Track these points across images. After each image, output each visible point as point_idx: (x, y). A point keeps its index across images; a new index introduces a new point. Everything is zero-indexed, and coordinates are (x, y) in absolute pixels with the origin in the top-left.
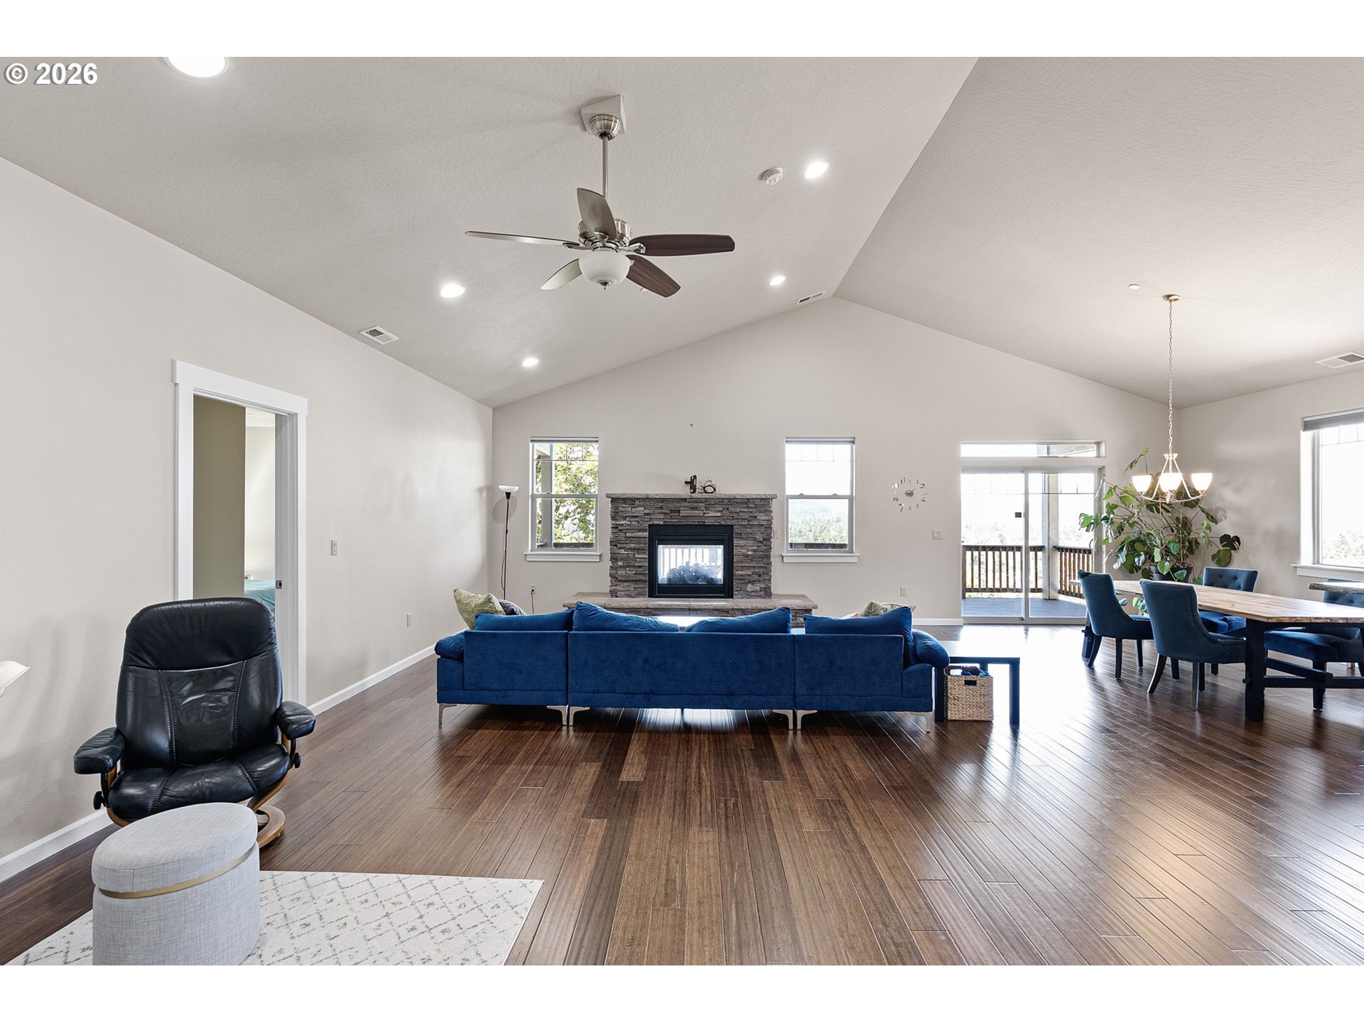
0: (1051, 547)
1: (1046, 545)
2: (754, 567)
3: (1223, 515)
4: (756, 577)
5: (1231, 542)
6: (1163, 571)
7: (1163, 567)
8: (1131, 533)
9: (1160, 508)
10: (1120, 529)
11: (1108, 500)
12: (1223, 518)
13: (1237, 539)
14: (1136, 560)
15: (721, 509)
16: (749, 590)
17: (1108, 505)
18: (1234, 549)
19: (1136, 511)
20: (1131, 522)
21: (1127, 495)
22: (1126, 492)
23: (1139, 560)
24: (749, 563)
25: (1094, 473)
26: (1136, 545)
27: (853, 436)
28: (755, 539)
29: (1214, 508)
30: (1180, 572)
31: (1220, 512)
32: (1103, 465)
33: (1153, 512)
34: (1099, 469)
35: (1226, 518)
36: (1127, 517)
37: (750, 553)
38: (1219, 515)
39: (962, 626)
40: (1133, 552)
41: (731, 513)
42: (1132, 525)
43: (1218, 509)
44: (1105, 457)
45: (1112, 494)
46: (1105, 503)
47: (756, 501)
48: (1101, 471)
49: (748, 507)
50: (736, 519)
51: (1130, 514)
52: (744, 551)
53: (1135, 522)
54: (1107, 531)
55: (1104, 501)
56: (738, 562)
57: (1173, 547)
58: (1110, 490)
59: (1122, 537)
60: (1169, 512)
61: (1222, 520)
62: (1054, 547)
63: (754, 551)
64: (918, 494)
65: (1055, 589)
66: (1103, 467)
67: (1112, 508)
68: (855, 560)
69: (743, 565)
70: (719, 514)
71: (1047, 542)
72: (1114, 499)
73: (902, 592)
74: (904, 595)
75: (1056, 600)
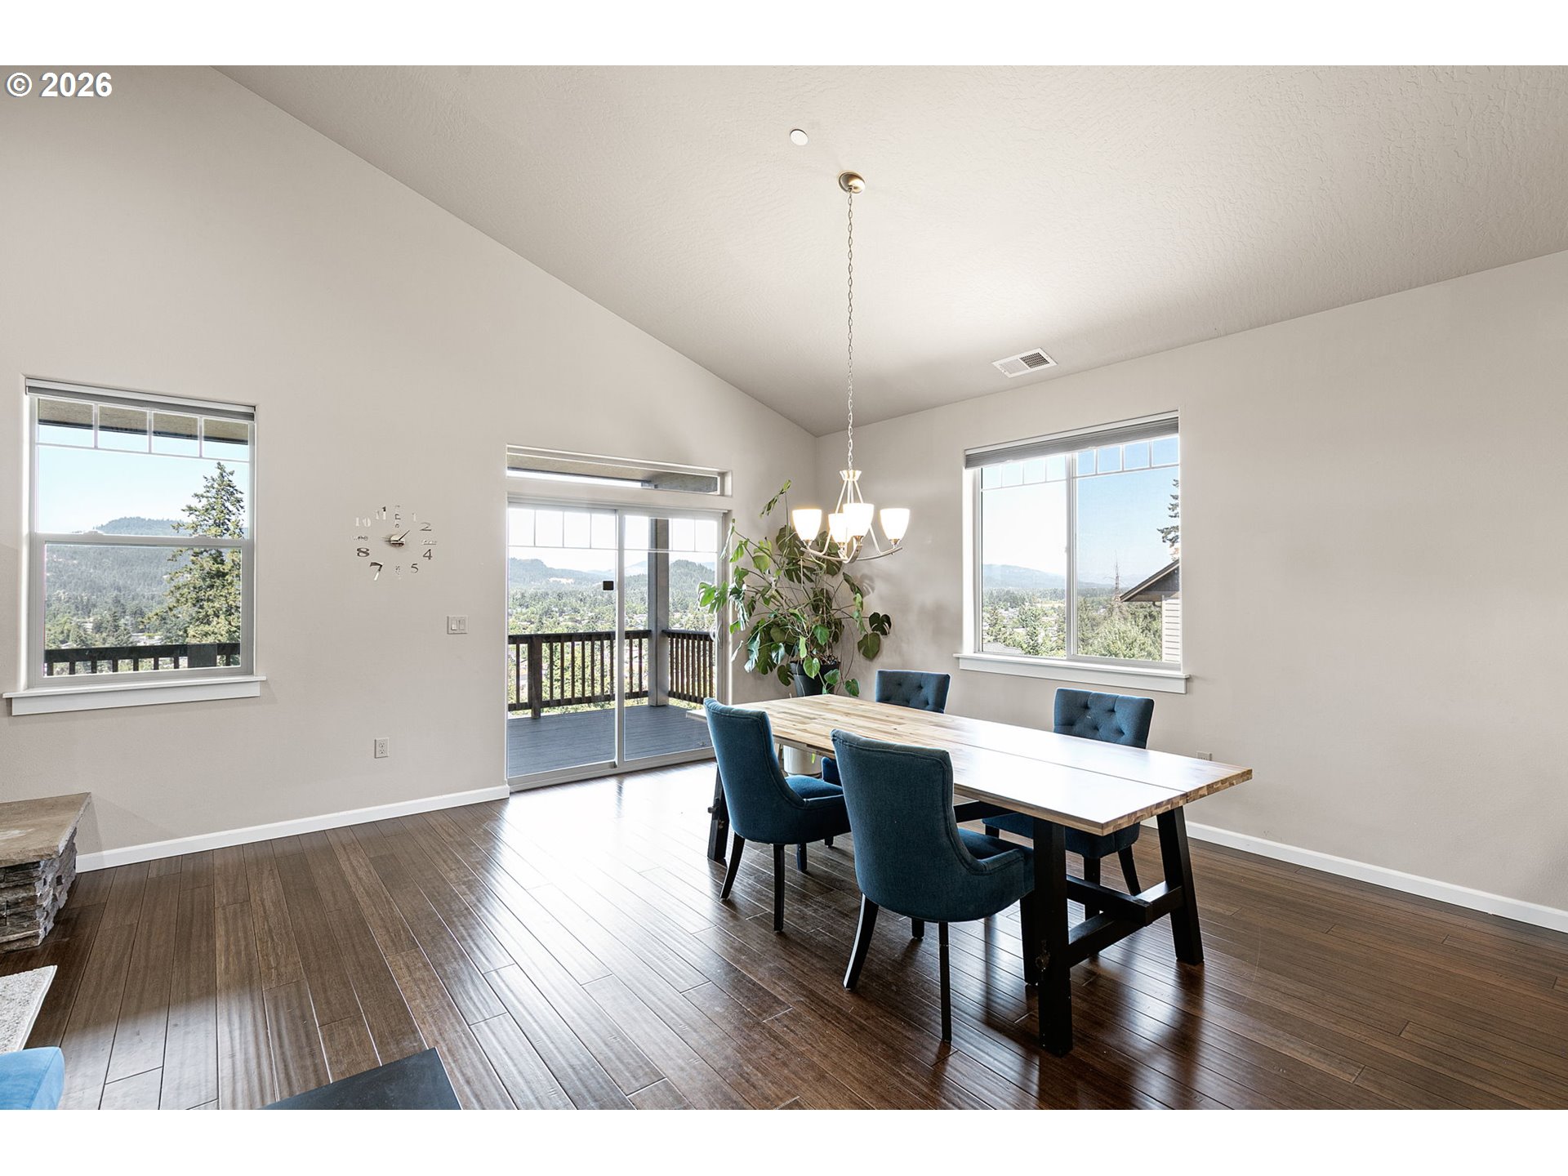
0: (659, 631)
1: (653, 629)
3: (870, 586)
5: (881, 623)
6: (811, 674)
7: (810, 667)
8: (766, 612)
9: (802, 575)
10: (751, 608)
11: (737, 563)
12: (870, 590)
13: (887, 618)
14: (774, 655)
17: (736, 571)
18: (885, 633)
19: (772, 579)
20: (767, 596)
21: (762, 554)
22: (761, 549)
23: (777, 656)
25: (718, 520)
26: (772, 631)
27: (253, 404)
29: (859, 575)
30: (831, 672)
31: (868, 582)
32: (729, 509)
33: (793, 581)
34: (724, 513)
35: (873, 589)
36: (761, 589)
38: (865, 586)
39: (504, 801)
40: (769, 643)
42: (767, 601)
43: (864, 577)
44: (732, 496)
45: (742, 553)
46: (731, 568)
48: (726, 516)
51: (767, 585)
53: (773, 597)
54: (736, 610)
55: (731, 564)
57: (821, 633)
58: (740, 546)
59: (755, 619)
60: (812, 581)
61: (869, 593)
62: (663, 631)
64: (415, 545)
65: (664, 691)
66: (729, 511)
67: (741, 574)
68: (255, 691)
71: (654, 624)
72: (744, 561)
73: (378, 750)
74: (383, 755)
75: (665, 706)
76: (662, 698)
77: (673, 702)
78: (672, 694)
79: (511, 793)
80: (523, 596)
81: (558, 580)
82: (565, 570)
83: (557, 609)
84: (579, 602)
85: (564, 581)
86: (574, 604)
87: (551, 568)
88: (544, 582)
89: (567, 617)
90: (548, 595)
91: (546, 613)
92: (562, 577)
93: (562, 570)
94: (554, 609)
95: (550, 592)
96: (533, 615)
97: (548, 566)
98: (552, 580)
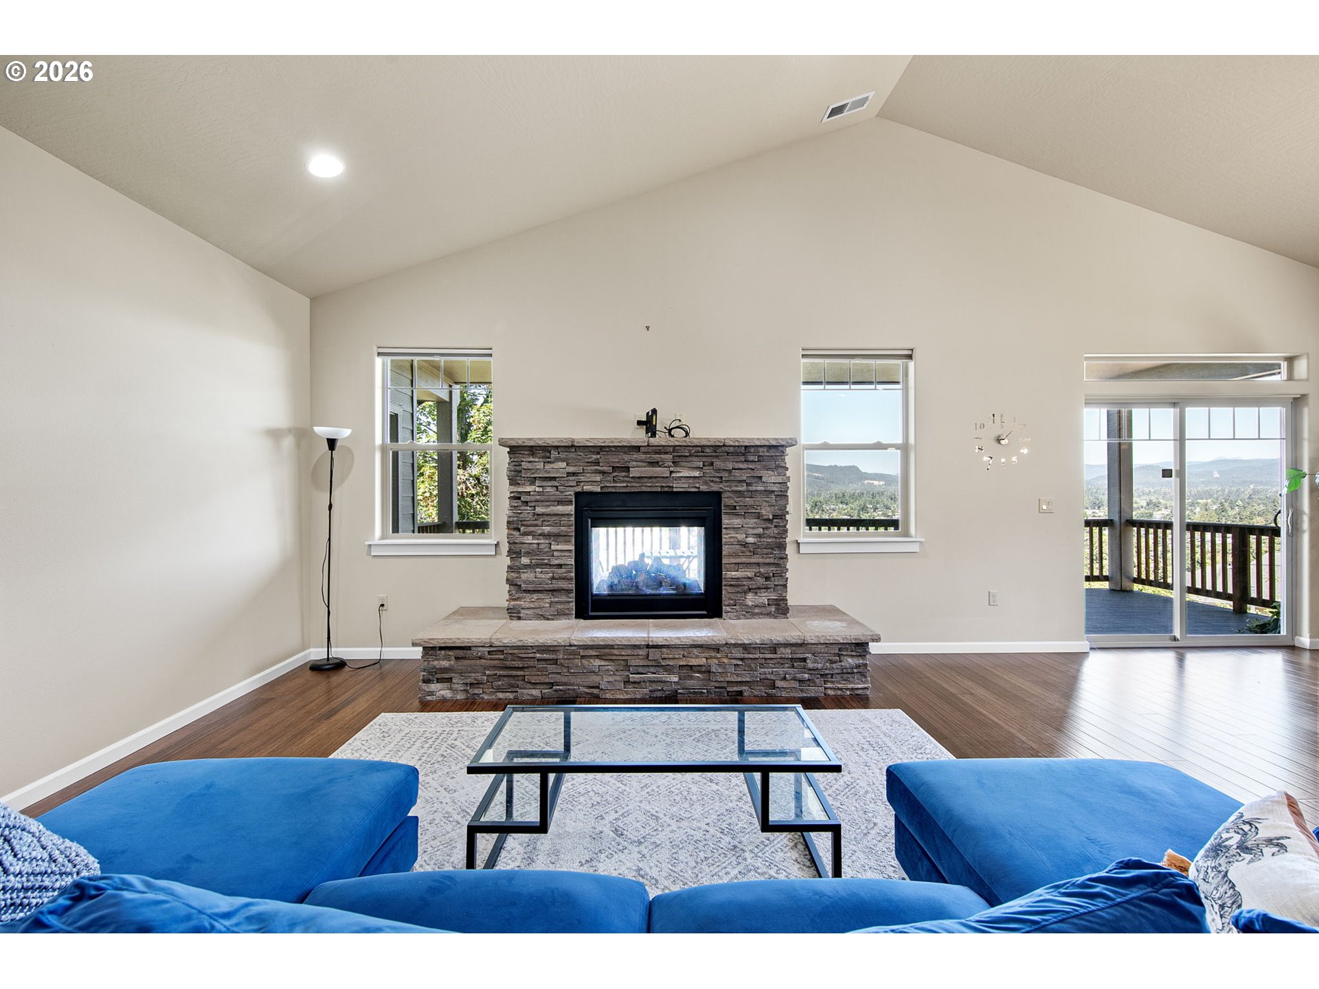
0: (1123, 521)
1: (1115, 519)
2: (758, 564)
4: (760, 581)
15: (701, 464)
16: (750, 603)
24: (750, 557)
28: (758, 516)
37: (751, 540)
39: (1086, 654)
41: (718, 470)
47: (761, 449)
49: (746, 460)
50: (727, 481)
52: (741, 537)
56: (730, 556)
63: (759, 536)
64: (1017, 440)
68: (917, 549)
69: (739, 560)
70: (697, 474)
71: (1116, 514)
73: (991, 600)
74: (994, 604)
75: (1131, 591)
76: (1126, 584)
77: (1137, 587)
78: (1138, 580)
79: (1091, 649)
80: (844, 495)
81: (872, 482)
82: (877, 474)
83: (871, 506)
84: (890, 500)
85: (876, 483)
86: (886, 502)
87: (865, 473)
88: (860, 484)
89: (881, 513)
90: (863, 494)
91: (862, 509)
92: (875, 480)
93: (875, 474)
94: (868, 506)
95: (865, 492)
96: (852, 511)
97: (863, 471)
98: (866, 482)
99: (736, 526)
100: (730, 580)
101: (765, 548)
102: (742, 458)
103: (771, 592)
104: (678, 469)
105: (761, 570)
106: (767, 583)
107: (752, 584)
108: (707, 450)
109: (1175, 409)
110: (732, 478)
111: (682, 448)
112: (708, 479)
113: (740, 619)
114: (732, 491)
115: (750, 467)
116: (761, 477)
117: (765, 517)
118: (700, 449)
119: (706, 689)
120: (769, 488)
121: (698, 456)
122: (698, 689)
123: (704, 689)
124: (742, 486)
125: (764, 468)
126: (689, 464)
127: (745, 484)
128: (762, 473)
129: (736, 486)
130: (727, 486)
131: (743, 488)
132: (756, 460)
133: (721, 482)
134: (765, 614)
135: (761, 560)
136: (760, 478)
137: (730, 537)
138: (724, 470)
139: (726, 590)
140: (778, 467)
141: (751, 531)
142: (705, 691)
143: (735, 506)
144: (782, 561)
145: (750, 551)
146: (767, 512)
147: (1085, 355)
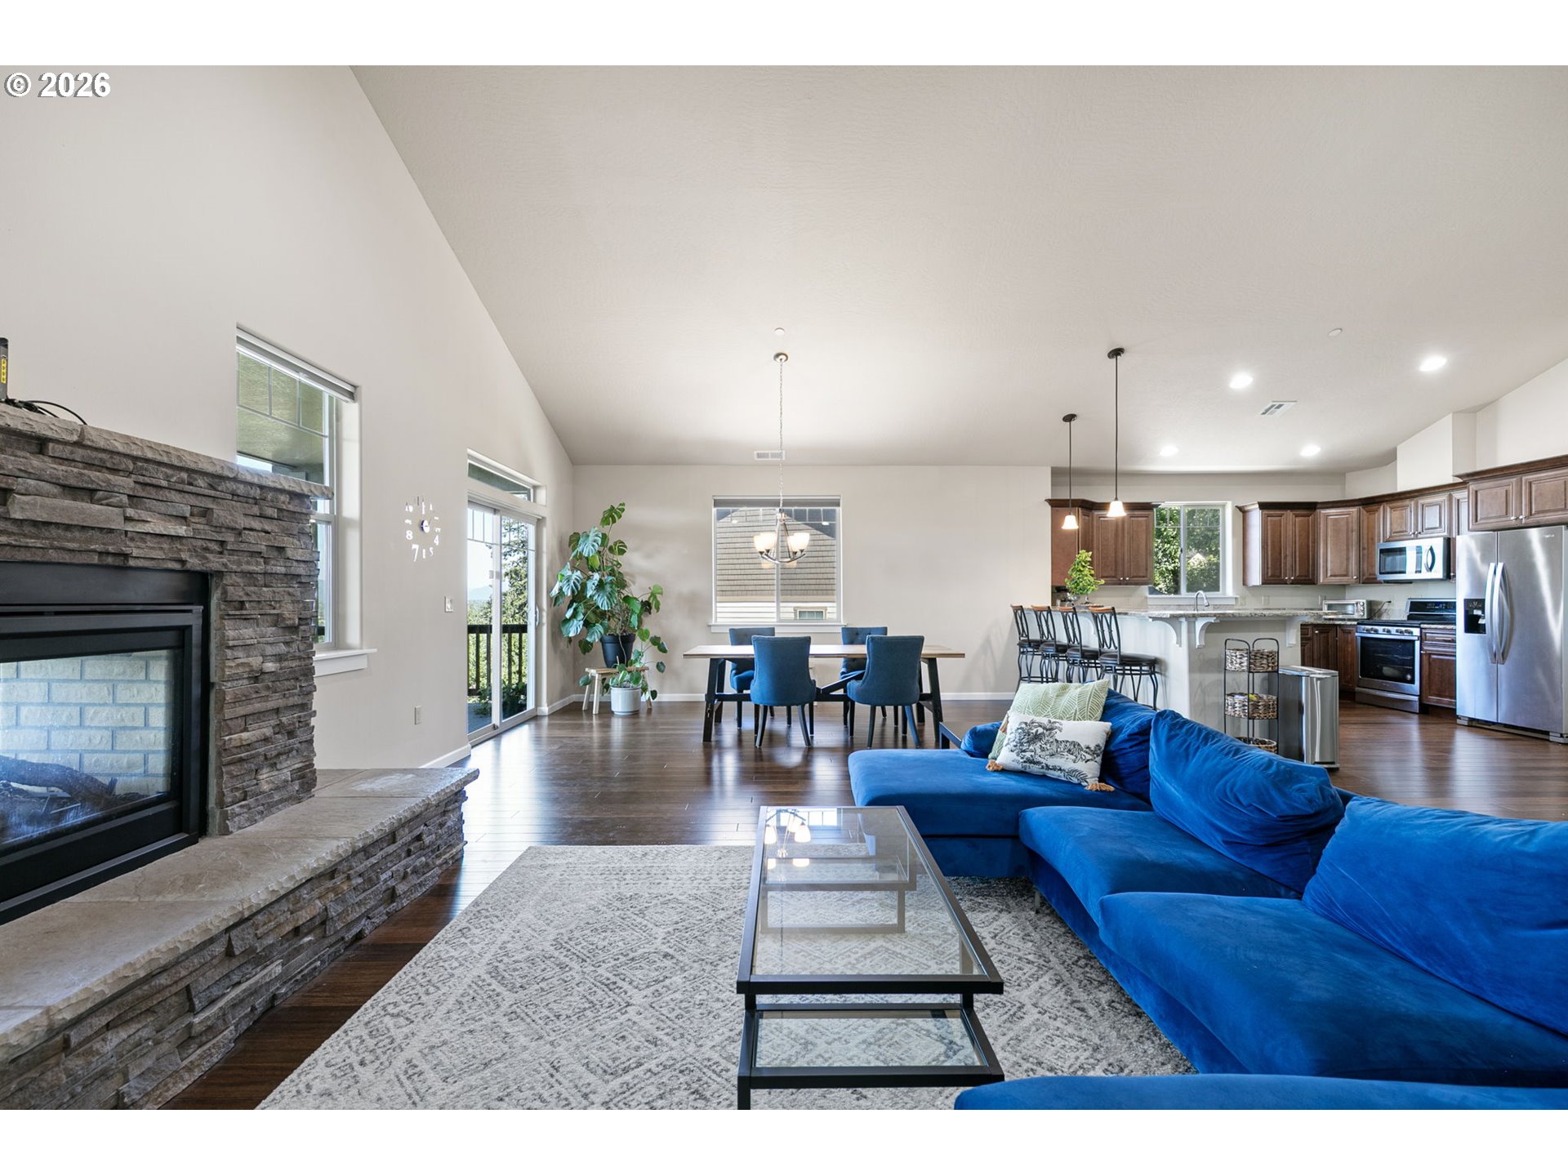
2: (277, 711)
4: (282, 740)
15: (187, 511)
16: (265, 787)
24: (266, 698)
27: (356, 382)
28: (277, 620)
37: (270, 666)
41: (219, 528)
47: (282, 498)
49: (262, 516)
50: (233, 552)
52: (255, 661)
56: (237, 701)
63: (279, 658)
69: (249, 709)
70: (182, 530)
73: (417, 718)
74: (419, 721)
99: (248, 642)
100: (235, 751)
101: (287, 680)
102: (256, 510)
103: (293, 757)
104: (144, 515)
105: (284, 719)
106: (291, 741)
107: (271, 750)
108: (201, 482)
109: (495, 516)
110: (243, 546)
111: (151, 467)
112: (200, 543)
113: (256, 821)
114: (242, 572)
115: (267, 528)
116: (283, 548)
117: (289, 623)
118: (185, 475)
119: (319, 959)
120: (293, 571)
121: (180, 491)
122: (307, 967)
123: (315, 961)
124: (258, 564)
125: (283, 532)
126: (162, 507)
127: (262, 560)
128: (286, 541)
129: (248, 563)
130: (234, 562)
131: (257, 567)
132: (276, 516)
133: (221, 553)
134: (286, 800)
135: (281, 703)
136: (281, 550)
137: (238, 665)
138: (228, 528)
139: (227, 773)
140: (302, 532)
141: (269, 650)
142: (319, 963)
143: (242, 603)
144: (307, 698)
145: (268, 688)
146: (289, 611)
147: (470, 451)
